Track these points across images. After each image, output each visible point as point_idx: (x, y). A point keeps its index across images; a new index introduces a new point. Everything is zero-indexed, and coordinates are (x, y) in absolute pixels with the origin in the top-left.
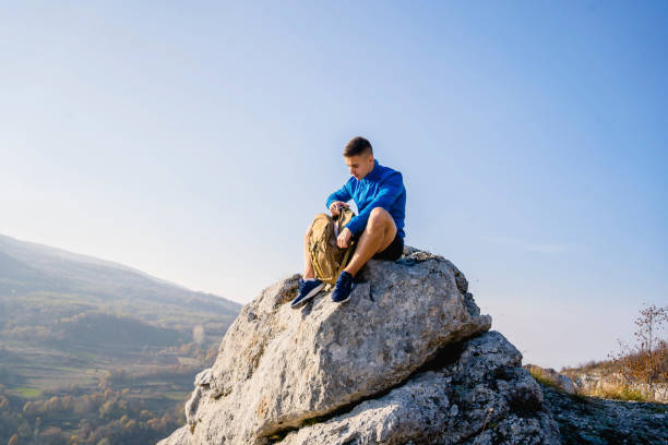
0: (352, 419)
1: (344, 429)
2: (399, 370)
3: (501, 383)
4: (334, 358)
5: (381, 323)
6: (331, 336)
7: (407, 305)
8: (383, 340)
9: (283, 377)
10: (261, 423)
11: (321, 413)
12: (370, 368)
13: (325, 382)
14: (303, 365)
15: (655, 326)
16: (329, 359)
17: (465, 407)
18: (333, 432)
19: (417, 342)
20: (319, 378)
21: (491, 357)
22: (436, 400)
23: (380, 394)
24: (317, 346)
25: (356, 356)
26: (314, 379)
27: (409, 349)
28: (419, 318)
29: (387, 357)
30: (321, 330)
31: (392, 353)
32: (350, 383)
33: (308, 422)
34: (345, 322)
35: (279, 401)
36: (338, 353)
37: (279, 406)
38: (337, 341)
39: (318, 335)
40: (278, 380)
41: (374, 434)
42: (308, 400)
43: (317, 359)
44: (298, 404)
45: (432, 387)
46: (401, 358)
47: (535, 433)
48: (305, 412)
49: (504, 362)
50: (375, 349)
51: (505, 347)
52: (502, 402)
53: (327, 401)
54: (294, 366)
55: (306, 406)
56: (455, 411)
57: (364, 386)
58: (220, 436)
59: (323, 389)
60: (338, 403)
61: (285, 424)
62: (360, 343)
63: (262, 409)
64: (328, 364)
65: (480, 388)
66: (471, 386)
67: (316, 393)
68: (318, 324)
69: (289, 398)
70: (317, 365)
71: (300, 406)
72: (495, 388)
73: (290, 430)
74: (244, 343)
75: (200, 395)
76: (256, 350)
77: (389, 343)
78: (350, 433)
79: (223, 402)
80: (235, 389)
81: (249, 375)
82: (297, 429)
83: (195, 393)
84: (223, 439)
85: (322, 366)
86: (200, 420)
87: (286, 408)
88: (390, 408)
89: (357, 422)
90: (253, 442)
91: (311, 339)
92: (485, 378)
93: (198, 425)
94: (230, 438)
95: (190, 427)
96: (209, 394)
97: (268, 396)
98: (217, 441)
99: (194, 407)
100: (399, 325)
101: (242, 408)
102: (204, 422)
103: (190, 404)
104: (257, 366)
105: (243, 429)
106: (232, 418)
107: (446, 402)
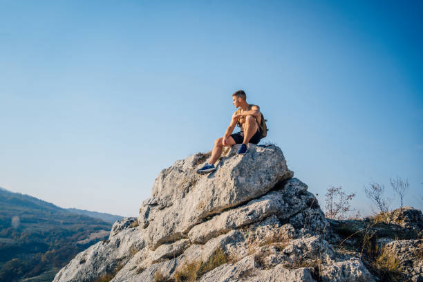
0: (249, 206)
1: (247, 210)
2: (266, 188)
3: (302, 196)
4: (240, 182)
5: (258, 168)
6: (238, 173)
7: (267, 162)
8: (259, 176)
9: (213, 191)
10: (201, 212)
11: (233, 205)
12: (255, 186)
13: (236, 192)
14: (225, 185)
15: (334, 196)
16: (238, 181)
17: (290, 204)
18: (242, 211)
19: (272, 177)
20: (234, 190)
21: (296, 187)
22: (280, 201)
23: (259, 197)
24: (232, 177)
25: (249, 181)
26: (231, 190)
27: (269, 180)
28: (273, 168)
29: (261, 183)
30: (233, 170)
31: (264, 180)
32: (247, 192)
33: (226, 210)
34: (243, 167)
35: (212, 201)
36: (242, 180)
37: (212, 204)
38: (241, 175)
39: (232, 172)
40: (211, 193)
41: (262, 210)
42: (228, 199)
43: (232, 183)
44: (222, 202)
45: (278, 196)
46: (267, 183)
47: (318, 214)
48: (227, 204)
49: (302, 189)
50: (257, 178)
51: (301, 184)
52: (304, 203)
53: (237, 199)
54: (220, 186)
55: (227, 201)
56: (287, 205)
57: (252, 194)
58: (171, 223)
59: (235, 195)
60: (242, 200)
61: (214, 212)
62: (250, 176)
63: (201, 205)
64: (237, 185)
65: (295, 198)
66: (291, 197)
67: (232, 196)
68: (232, 167)
69: (217, 200)
70: (232, 185)
71: (224, 203)
72: (300, 198)
73: (215, 215)
74: (179, 183)
75: (149, 209)
76: (186, 185)
77: (261, 177)
78: (250, 211)
79: (167, 210)
80: (176, 202)
81: (184, 196)
82: (219, 214)
83: (146, 209)
84: (174, 224)
85: (235, 185)
86: (153, 220)
87: (215, 204)
88: (266, 201)
89: (252, 207)
90: (195, 221)
91: (229, 174)
92: (296, 194)
93: (150, 222)
94: (178, 223)
95: (144, 224)
96: (157, 207)
97: (204, 200)
98: (170, 225)
99: (147, 215)
100: (264, 170)
101: (184, 209)
102: (156, 220)
103: (144, 213)
104: (188, 192)
105: (188, 217)
106: (177, 215)
107: (283, 202)
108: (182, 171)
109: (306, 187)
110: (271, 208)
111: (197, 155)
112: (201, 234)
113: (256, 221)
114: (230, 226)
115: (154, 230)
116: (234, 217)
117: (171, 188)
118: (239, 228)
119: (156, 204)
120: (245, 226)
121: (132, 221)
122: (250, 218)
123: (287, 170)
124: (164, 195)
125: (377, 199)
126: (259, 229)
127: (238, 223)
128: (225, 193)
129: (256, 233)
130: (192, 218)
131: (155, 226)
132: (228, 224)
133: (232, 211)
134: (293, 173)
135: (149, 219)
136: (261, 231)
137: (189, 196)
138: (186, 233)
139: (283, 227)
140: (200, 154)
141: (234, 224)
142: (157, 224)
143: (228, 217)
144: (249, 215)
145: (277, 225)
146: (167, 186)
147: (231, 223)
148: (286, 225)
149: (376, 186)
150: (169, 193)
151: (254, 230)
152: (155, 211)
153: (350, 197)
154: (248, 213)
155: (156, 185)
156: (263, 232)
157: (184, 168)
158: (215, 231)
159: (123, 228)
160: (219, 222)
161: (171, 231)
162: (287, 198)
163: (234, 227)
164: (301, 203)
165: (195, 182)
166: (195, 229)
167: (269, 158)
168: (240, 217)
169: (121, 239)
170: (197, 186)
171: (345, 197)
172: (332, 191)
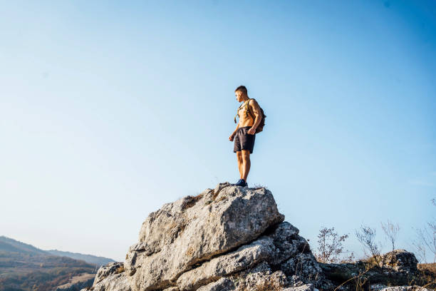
0: (240, 252)
1: (237, 256)
2: (257, 233)
3: (293, 241)
4: (230, 227)
5: (248, 213)
6: (228, 218)
7: (258, 206)
8: (249, 220)
9: (203, 237)
10: (190, 259)
11: (223, 251)
12: (245, 230)
13: (226, 237)
14: (214, 231)
16: (228, 227)
17: (282, 250)
18: (232, 257)
19: (263, 222)
20: (224, 235)
21: (288, 231)
22: (271, 246)
23: (249, 242)
24: (222, 222)
25: (239, 226)
26: (221, 236)
27: (260, 224)
28: (263, 212)
29: (252, 227)
30: (223, 215)
31: (254, 225)
32: (237, 238)
33: (216, 256)
34: (233, 212)
35: (201, 247)
36: (232, 225)
37: (201, 250)
38: (231, 220)
39: (222, 217)
40: (200, 239)
41: (252, 257)
42: (218, 245)
43: (222, 228)
44: (212, 247)
45: (269, 241)
46: (257, 227)
47: (310, 260)
48: (217, 251)
49: (294, 233)
50: (247, 224)
51: (292, 228)
52: (295, 248)
53: (227, 245)
54: (210, 231)
55: (217, 247)
56: (278, 251)
57: (243, 239)
58: (159, 270)
59: (225, 240)
60: (232, 246)
61: (203, 258)
62: (240, 221)
63: (190, 252)
64: (227, 230)
65: (286, 243)
66: (282, 242)
67: (222, 242)
68: (221, 212)
69: (206, 246)
70: (222, 230)
71: (214, 248)
72: (292, 243)
73: (204, 261)
74: (167, 227)
75: (136, 255)
76: (175, 230)
77: (252, 221)
78: (240, 257)
79: (155, 256)
80: (164, 248)
81: (172, 242)
82: (209, 261)
83: (133, 255)
84: (162, 271)
85: (225, 230)
86: (140, 267)
87: (205, 250)
88: (257, 247)
89: (242, 253)
90: (184, 268)
91: (218, 219)
92: (287, 239)
93: (138, 269)
94: (166, 270)
95: (130, 271)
96: (145, 253)
97: (194, 246)
98: (158, 272)
99: (134, 262)
100: (255, 214)
101: (172, 255)
102: (144, 266)
103: (130, 260)
104: (176, 237)
105: (176, 264)
106: (165, 261)
107: (274, 247)
108: (170, 215)
109: (297, 231)
110: (261, 254)
111: (186, 199)
112: (190, 282)
113: (246, 268)
114: (220, 273)
115: (141, 277)
116: (224, 264)
117: (159, 233)
118: (229, 275)
119: (143, 250)
120: (235, 273)
121: (118, 266)
122: (240, 264)
123: (278, 213)
124: (152, 240)
125: (369, 242)
126: (250, 276)
127: (228, 270)
128: (214, 239)
129: (247, 280)
130: (180, 264)
131: (142, 273)
132: (218, 271)
133: (223, 258)
134: (284, 216)
135: (136, 266)
136: (252, 278)
137: (177, 241)
138: (174, 281)
139: (275, 275)
140: (189, 198)
141: (224, 271)
142: (144, 271)
143: (218, 264)
144: (240, 261)
145: (268, 272)
146: (155, 230)
147: (221, 271)
148: (277, 272)
149: (367, 229)
150: (157, 238)
151: (244, 277)
152: (142, 257)
153: (342, 238)
154: (238, 259)
155: (143, 228)
156: (254, 279)
157: (173, 213)
158: (205, 279)
159: (108, 273)
160: (209, 269)
161: (159, 278)
162: (278, 243)
163: (224, 274)
164: (293, 248)
165: (184, 226)
166: (184, 277)
167: (260, 202)
168: (230, 263)
169: (107, 285)
170: (185, 231)
171: (338, 238)
172: (325, 232)
